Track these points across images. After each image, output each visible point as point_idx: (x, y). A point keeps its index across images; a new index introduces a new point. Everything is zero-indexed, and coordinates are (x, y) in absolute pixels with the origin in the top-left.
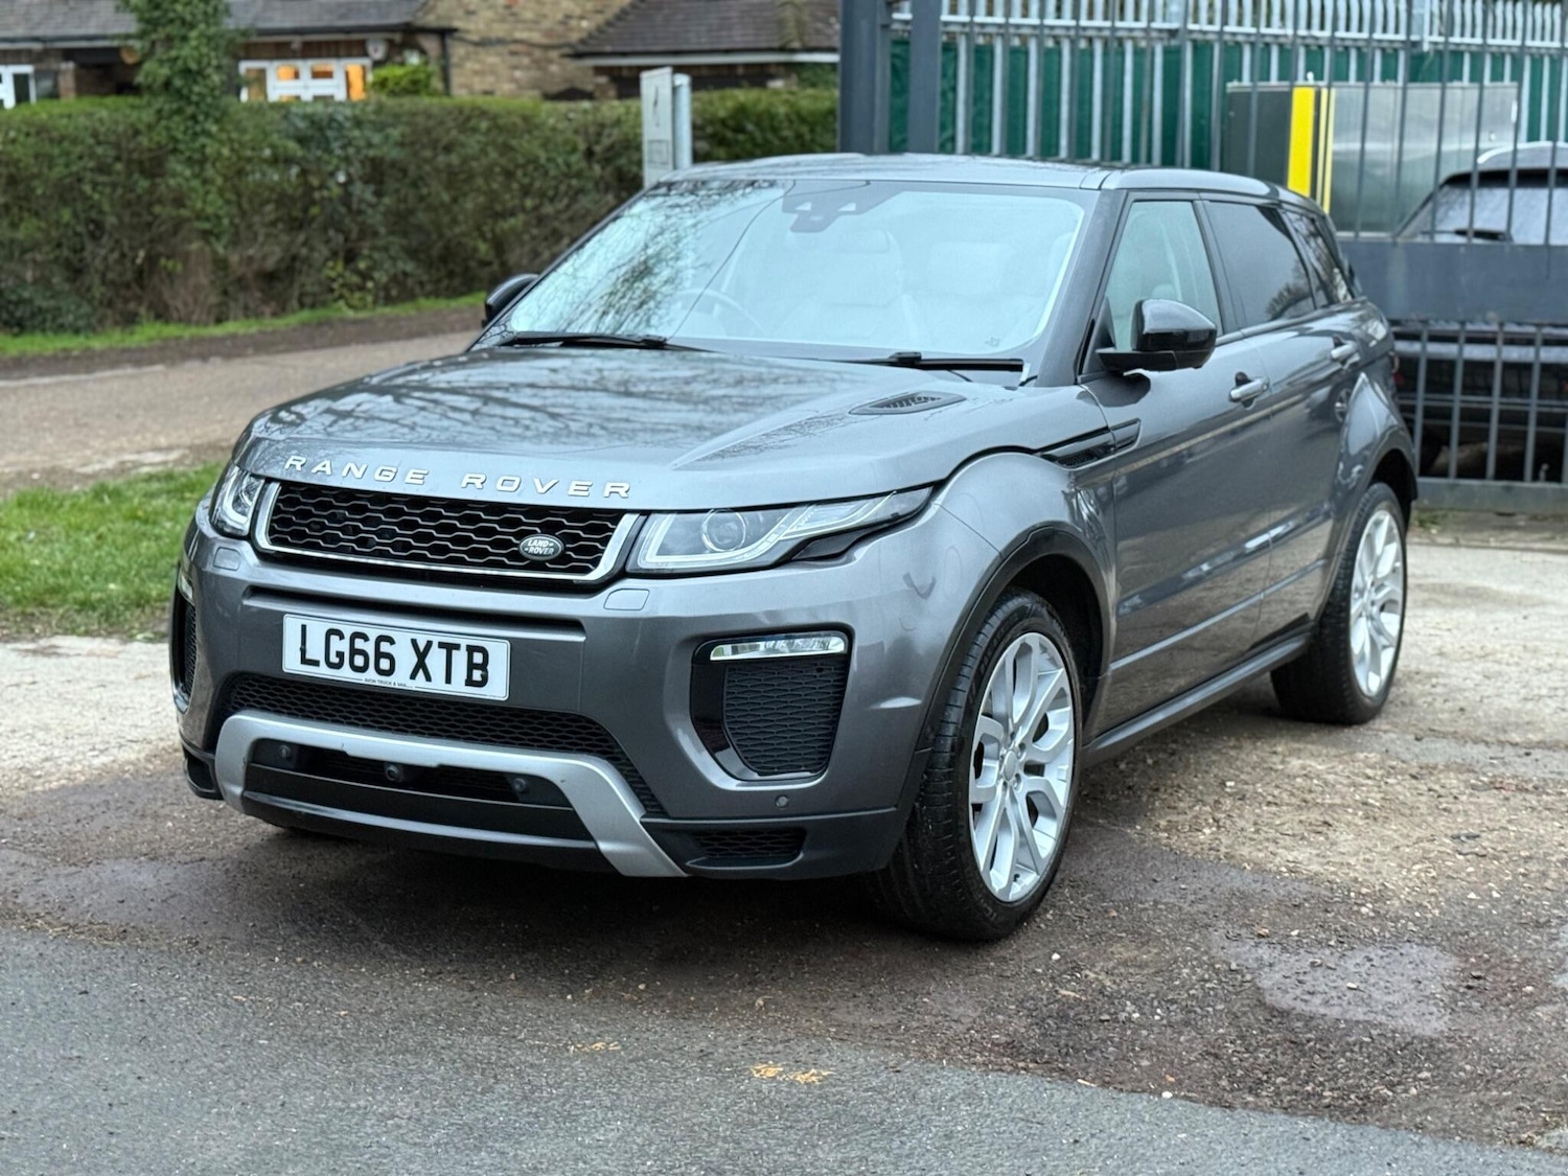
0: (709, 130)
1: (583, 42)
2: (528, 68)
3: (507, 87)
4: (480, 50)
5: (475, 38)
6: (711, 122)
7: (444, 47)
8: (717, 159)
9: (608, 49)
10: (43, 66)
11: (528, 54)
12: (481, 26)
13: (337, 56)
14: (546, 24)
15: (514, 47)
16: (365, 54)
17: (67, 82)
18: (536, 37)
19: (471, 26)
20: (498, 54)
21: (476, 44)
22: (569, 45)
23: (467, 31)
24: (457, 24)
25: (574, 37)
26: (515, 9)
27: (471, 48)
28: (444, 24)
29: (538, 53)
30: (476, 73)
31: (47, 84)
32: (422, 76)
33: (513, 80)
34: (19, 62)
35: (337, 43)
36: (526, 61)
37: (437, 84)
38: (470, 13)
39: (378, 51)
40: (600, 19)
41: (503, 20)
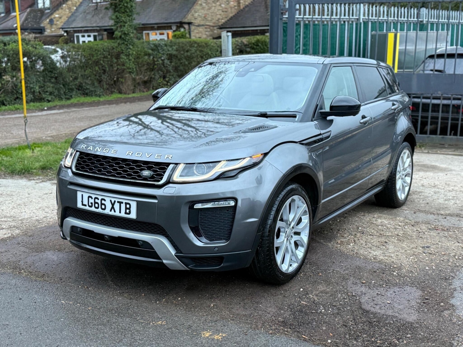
0: (250, 46)
1: (222, 25)
2: (209, 32)
3: (204, 36)
4: (198, 27)
5: (197, 24)
6: (251, 44)
7: (189, 27)
8: (252, 53)
9: (228, 26)
10: (100, 33)
11: (209, 28)
12: (198, 22)
13: (165, 29)
14: (214, 21)
15: (206, 27)
16: (171, 29)
17: (105, 37)
18: (211, 24)
19: (196, 22)
20: (202, 28)
21: (197, 26)
22: (219, 26)
23: (195, 23)
24: (192, 21)
25: (220, 24)
26: (206, 17)
27: (196, 27)
28: (189, 21)
29: (212, 28)
30: (197, 33)
31: (100, 37)
32: (184, 34)
33: (206, 34)
34: (94, 32)
35: (165, 26)
36: (209, 30)
37: (188, 35)
38: (196, 19)
39: (174, 28)
40: (226, 19)
41: (203, 20)
